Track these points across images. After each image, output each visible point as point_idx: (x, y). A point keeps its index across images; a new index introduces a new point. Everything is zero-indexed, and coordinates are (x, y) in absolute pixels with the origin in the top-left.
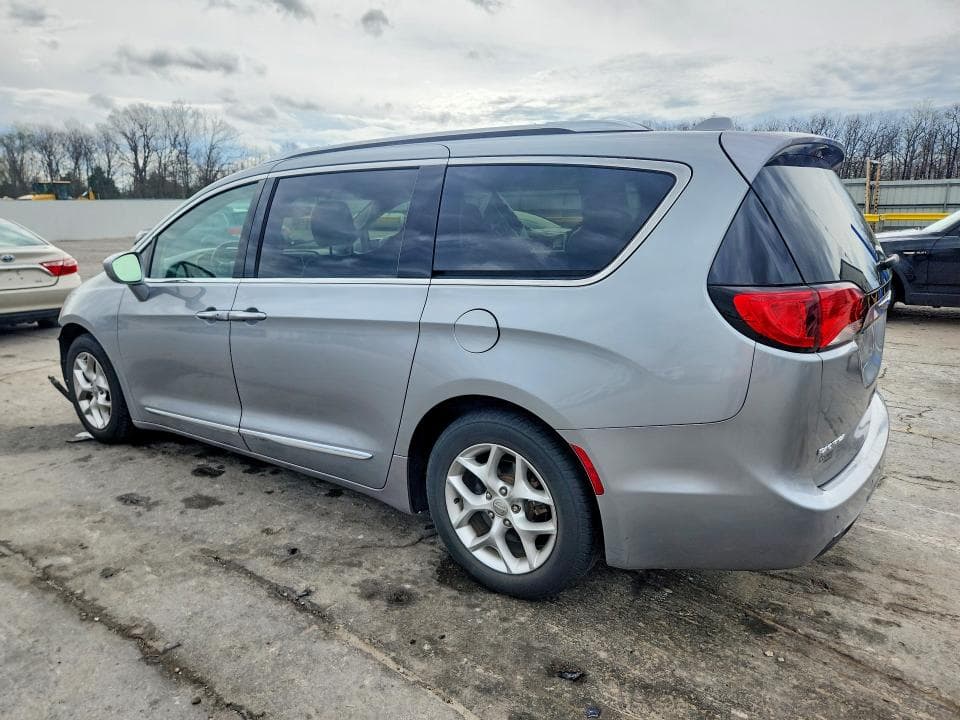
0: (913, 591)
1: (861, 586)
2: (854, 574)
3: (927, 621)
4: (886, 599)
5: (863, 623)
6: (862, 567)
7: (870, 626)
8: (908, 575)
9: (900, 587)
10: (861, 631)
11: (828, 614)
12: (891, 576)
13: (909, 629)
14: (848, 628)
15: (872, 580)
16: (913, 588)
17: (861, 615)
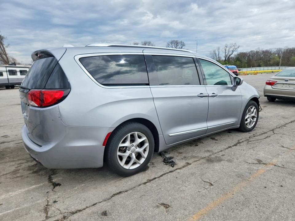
0: (15, 176)
1: (28, 170)
2: (31, 172)
3: (10, 171)
4: (21, 171)
5: (23, 165)
6: (30, 174)
7: (22, 165)
8: (17, 179)
9: (18, 175)
10: (23, 163)
11: (31, 162)
12: (22, 176)
13: (13, 168)
14: (25, 162)
15: (26, 173)
16: (15, 177)
17: (24, 165)
